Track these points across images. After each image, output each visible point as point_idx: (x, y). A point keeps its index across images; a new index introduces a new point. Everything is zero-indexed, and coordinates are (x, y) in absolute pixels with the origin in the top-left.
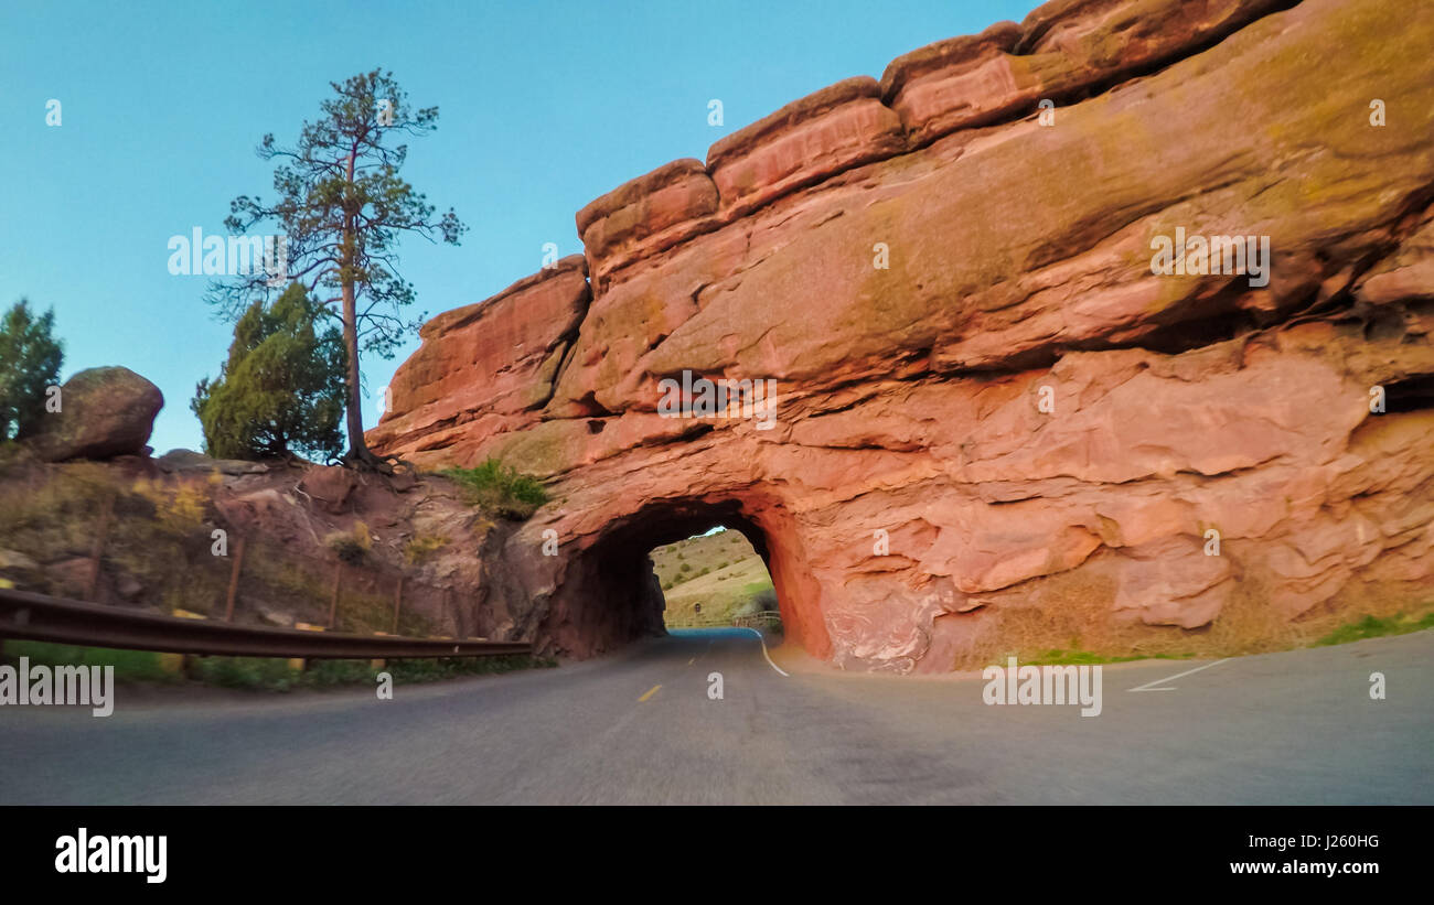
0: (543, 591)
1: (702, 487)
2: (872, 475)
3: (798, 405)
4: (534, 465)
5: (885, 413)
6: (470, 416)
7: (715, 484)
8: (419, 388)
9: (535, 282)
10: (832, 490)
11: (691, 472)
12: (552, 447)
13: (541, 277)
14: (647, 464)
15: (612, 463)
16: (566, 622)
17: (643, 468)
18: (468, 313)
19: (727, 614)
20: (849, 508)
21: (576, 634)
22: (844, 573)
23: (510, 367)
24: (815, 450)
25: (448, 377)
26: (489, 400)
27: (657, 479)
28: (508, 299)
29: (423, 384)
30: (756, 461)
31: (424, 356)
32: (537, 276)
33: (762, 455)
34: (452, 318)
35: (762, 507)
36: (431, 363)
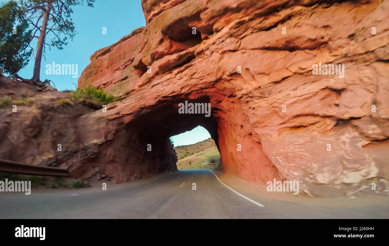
0: (95, 141)
1: (188, 88)
2: (293, 64)
3: (244, 26)
4: (115, 93)
5: (299, 25)
6: (104, 86)
7: (195, 85)
8: (89, 78)
9: (129, 37)
10: (268, 75)
11: (182, 80)
12: (124, 85)
13: (131, 35)
14: (161, 81)
15: (146, 86)
16: (113, 161)
17: (159, 84)
18: (105, 50)
19: (199, 165)
20: (279, 87)
21: (120, 168)
22: (277, 128)
23: (119, 68)
24: (256, 51)
25: (98, 74)
26: (111, 80)
27: (165, 87)
28: (119, 44)
29: (90, 77)
30: (219, 65)
31: (90, 66)
32: (130, 35)
33: (223, 61)
34: (100, 52)
35: (221, 99)
36: (93, 69)
